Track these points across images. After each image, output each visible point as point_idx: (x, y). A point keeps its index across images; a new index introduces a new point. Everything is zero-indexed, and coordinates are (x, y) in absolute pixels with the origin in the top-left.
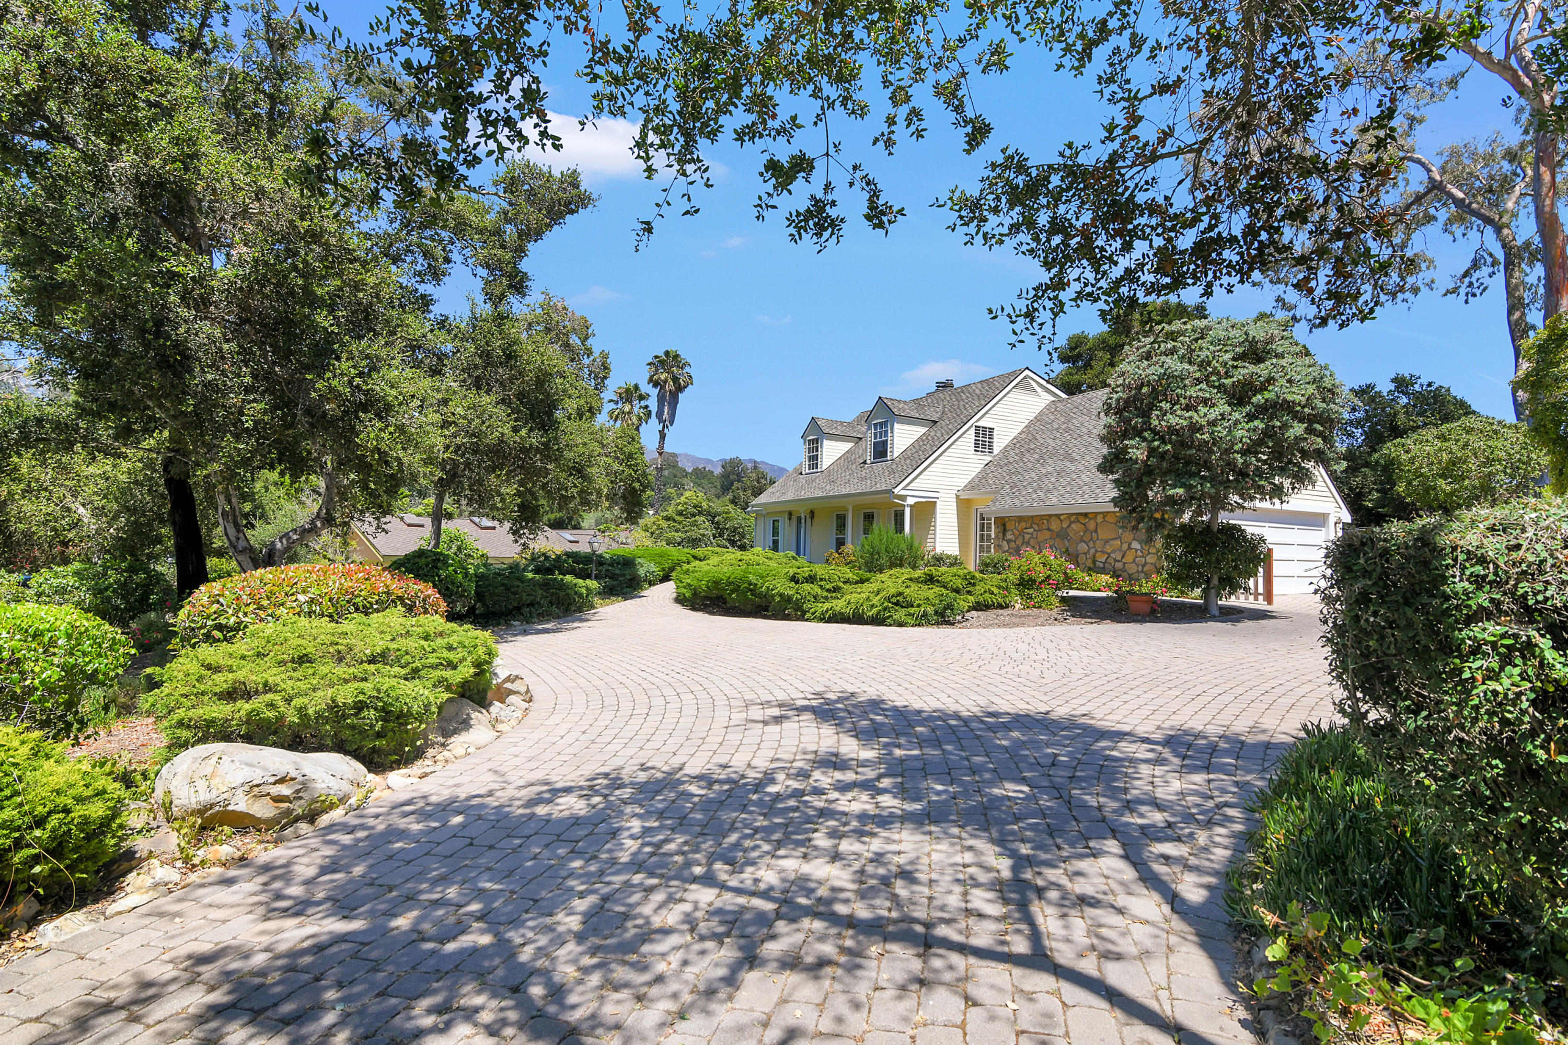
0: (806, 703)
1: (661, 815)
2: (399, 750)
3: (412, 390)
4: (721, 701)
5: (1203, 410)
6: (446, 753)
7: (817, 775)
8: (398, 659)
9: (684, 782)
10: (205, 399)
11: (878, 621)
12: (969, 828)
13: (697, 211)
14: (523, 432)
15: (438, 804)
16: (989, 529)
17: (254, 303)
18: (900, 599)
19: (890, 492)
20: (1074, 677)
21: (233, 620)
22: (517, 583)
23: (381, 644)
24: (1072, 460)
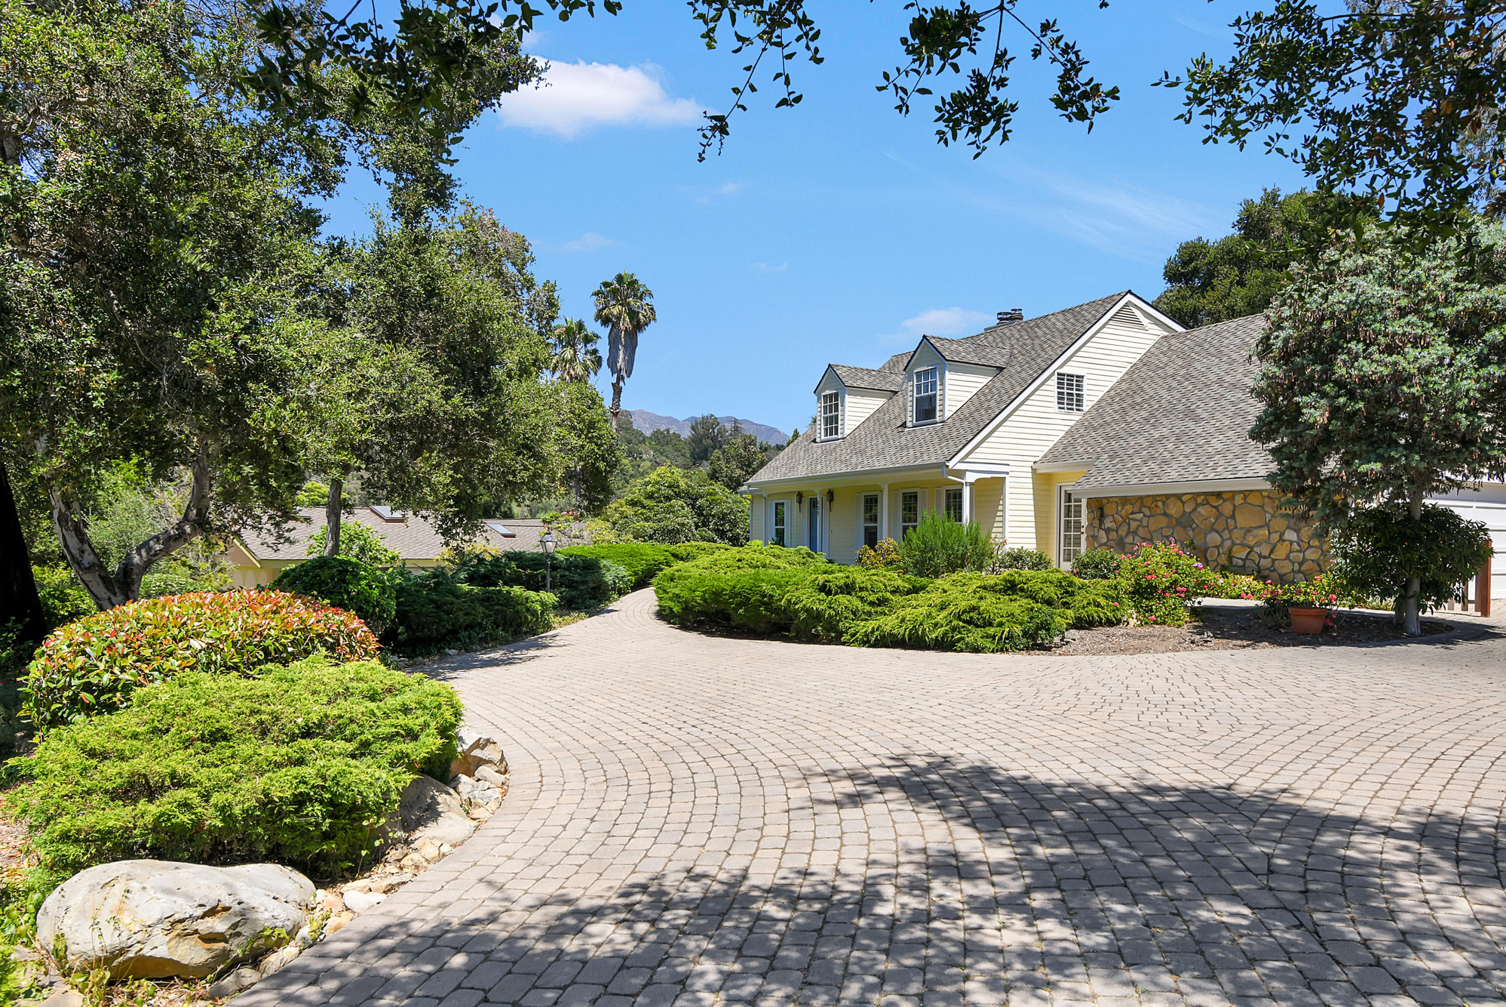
0: (885, 772)
1: (740, 953)
2: (352, 854)
3: (316, 349)
4: (768, 772)
5: (1411, 352)
6: (414, 856)
7: (937, 886)
8: (341, 729)
9: (755, 900)
10: (36, 369)
11: (944, 645)
12: (1186, 976)
13: (798, 99)
14: (456, 399)
15: (423, 936)
16: (1078, 513)
17: (91, 229)
18: (974, 615)
19: (943, 465)
20: (1248, 731)
21: (106, 678)
22: (450, 599)
23: (316, 711)
24: (1197, 419)
